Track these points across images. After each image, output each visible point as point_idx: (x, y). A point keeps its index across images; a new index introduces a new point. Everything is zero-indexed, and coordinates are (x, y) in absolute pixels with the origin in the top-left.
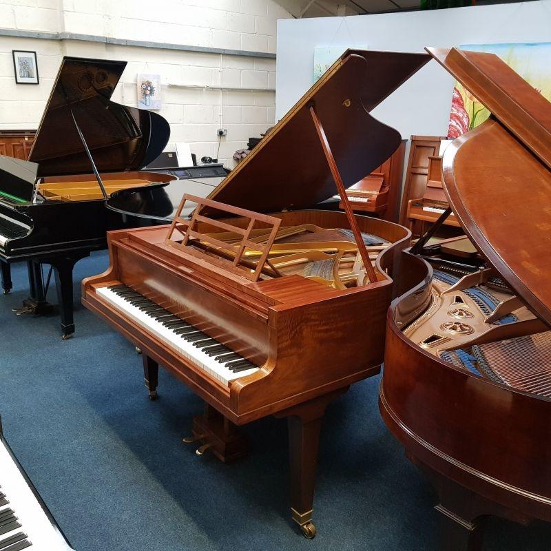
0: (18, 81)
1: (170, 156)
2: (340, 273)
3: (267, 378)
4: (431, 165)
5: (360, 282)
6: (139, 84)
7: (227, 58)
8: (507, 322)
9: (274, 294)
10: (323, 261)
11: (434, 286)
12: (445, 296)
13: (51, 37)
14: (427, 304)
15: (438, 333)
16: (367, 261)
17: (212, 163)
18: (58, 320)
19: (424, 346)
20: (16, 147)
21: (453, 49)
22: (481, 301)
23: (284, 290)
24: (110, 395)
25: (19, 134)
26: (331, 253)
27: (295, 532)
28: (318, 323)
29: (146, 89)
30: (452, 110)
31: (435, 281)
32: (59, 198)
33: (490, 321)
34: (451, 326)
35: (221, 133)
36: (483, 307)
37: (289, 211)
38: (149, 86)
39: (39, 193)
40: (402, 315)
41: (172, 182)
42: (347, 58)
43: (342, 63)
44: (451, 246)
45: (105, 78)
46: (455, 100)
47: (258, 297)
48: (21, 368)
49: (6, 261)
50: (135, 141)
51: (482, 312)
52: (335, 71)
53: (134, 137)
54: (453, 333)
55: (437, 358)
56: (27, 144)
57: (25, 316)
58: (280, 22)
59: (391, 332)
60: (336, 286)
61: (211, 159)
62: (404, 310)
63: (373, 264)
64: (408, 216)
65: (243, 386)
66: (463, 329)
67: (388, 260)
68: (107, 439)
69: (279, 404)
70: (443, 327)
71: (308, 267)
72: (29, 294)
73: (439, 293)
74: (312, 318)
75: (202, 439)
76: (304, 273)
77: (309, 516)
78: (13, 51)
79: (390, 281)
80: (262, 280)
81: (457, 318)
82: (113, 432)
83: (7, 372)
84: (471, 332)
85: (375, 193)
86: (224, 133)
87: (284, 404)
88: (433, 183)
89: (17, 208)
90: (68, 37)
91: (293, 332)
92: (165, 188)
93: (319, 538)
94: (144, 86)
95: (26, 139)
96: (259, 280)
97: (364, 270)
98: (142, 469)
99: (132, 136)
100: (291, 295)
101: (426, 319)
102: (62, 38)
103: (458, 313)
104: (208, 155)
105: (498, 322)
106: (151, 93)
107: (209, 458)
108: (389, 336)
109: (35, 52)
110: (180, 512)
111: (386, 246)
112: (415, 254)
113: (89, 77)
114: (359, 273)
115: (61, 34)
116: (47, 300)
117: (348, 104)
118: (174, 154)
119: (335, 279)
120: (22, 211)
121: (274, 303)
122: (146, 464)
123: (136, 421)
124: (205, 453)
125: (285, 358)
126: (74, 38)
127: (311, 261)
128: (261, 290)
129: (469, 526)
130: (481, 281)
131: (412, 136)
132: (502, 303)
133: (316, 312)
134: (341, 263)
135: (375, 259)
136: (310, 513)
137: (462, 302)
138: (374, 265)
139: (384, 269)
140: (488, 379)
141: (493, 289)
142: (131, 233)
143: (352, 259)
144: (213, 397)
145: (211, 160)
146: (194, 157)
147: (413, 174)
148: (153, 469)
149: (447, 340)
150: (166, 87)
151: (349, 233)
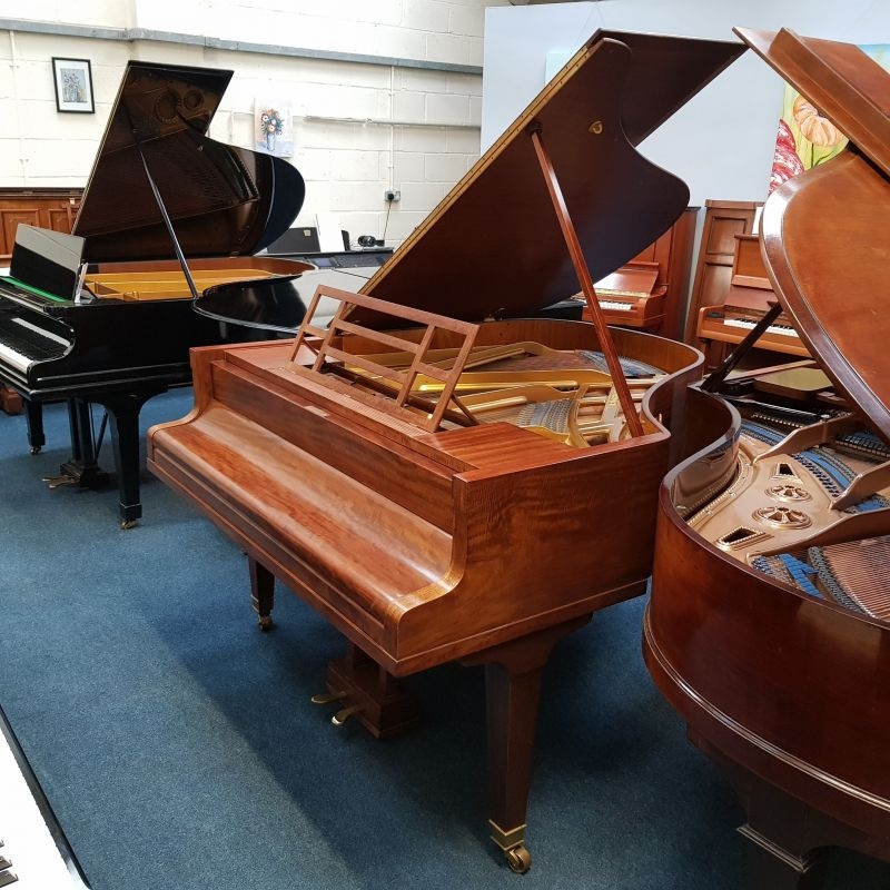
0: (61, 108)
1: (307, 233)
2: (580, 422)
3: (449, 597)
4: (739, 249)
5: (614, 437)
6: (258, 114)
7: (403, 72)
8: (869, 508)
9: (465, 453)
10: (553, 402)
11: (741, 447)
12: (761, 464)
13: (114, 36)
14: (729, 476)
15: (748, 524)
16: (628, 404)
17: (376, 247)
18: (116, 498)
19: (725, 547)
20: (56, 215)
21: (783, 30)
22: (824, 473)
23: (482, 447)
24: (194, 623)
25: (61, 194)
26: (566, 389)
27: (496, 861)
28: (538, 503)
29: (270, 123)
30: (776, 158)
31: (743, 439)
32: (119, 296)
33: (839, 507)
34: (771, 514)
35: (391, 198)
36: (827, 483)
37: (497, 319)
38: (274, 118)
39: (85, 288)
40: (685, 493)
41: (306, 273)
42: (597, 46)
43: (588, 55)
44: (772, 380)
45: (199, 100)
46: (781, 141)
47: (437, 458)
48: (51, 575)
49: (29, 398)
50: (248, 206)
51: (826, 491)
52: (576, 69)
53: (247, 199)
54: (775, 525)
55: (745, 566)
56: (74, 210)
57: (61, 491)
58: (491, 12)
59: (666, 520)
60: (572, 442)
61: (373, 239)
62: (687, 486)
63: (638, 407)
64: (698, 335)
65: (406, 610)
66: (792, 520)
67: (663, 401)
68: (187, 694)
69: (469, 643)
70: (757, 515)
71: (524, 412)
72: (70, 454)
73: (751, 458)
74: (529, 494)
75: (343, 698)
76: (519, 421)
77: (520, 835)
78: (54, 59)
79: (665, 434)
80: (443, 430)
81: (783, 500)
82: (196, 684)
83: (28, 580)
84: (806, 525)
85: (644, 296)
86: (396, 198)
87: (477, 642)
88: (743, 279)
89: (48, 310)
90: (142, 37)
91: (495, 518)
92: (293, 282)
93: (536, 873)
94: (266, 119)
95: (72, 202)
96: (439, 429)
97: (623, 418)
98: (242, 747)
99: (242, 197)
100: (493, 455)
101: (728, 502)
102: (132, 36)
103: (784, 492)
104: (368, 233)
105: (853, 509)
106: (276, 130)
107: (352, 730)
108: (662, 528)
109: (88, 61)
110: (302, 821)
111: (660, 379)
112: (710, 391)
113: (173, 98)
114: (613, 423)
115: (131, 30)
116: (99, 465)
117: (597, 129)
118: (314, 230)
119: (571, 430)
120: (55, 316)
121: (463, 467)
122: (248, 737)
123: (234, 665)
124: (345, 723)
125: (481, 564)
126: (152, 37)
127: (531, 401)
128: (443, 446)
129: (799, 865)
130: (824, 440)
131: (708, 201)
132: (860, 476)
133: (535, 484)
134: (583, 406)
135: (640, 401)
136: (522, 830)
137: (791, 474)
138: (638, 410)
139: (656, 416)
140: (837, 604)
141: (844, 453)
142: (230, 352)
143: (602, 399)
144: (357, 628)
145: (373, 242)
146: (345, 235)
147: (709, 264)
148: (261, 748)
149: (765, 537)
150: (302, 120)
151: (598, 358)
